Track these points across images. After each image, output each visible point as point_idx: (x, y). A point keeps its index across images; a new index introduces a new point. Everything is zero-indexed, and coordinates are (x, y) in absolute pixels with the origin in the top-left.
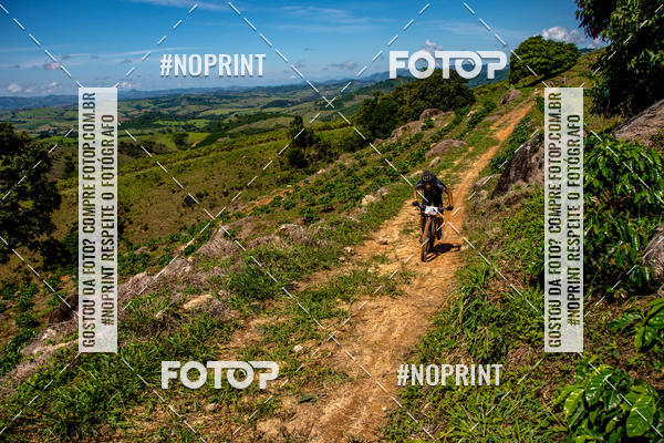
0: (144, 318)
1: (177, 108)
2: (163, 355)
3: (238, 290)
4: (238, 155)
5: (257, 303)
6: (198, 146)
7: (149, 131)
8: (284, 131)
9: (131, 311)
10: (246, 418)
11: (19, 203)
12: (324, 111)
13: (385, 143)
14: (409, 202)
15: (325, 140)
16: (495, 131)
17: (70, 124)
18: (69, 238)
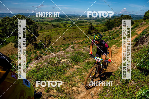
0: (53, 62)
1: (65, 18)
2: (56, 70)
3: (73, 60)
4: (77, 30)
5: (76, 63)
6: (68, 27)
7: (59, 22)
8: (88, 26)
9: (50, 60)
10: (70, 86)
11: (31, 35)
12: (97, 22)
13: (110, 31)
14: (113, 46)
15: (97, 29)
16: (137, 31)
17: (43, 20)
18: (39, 43)
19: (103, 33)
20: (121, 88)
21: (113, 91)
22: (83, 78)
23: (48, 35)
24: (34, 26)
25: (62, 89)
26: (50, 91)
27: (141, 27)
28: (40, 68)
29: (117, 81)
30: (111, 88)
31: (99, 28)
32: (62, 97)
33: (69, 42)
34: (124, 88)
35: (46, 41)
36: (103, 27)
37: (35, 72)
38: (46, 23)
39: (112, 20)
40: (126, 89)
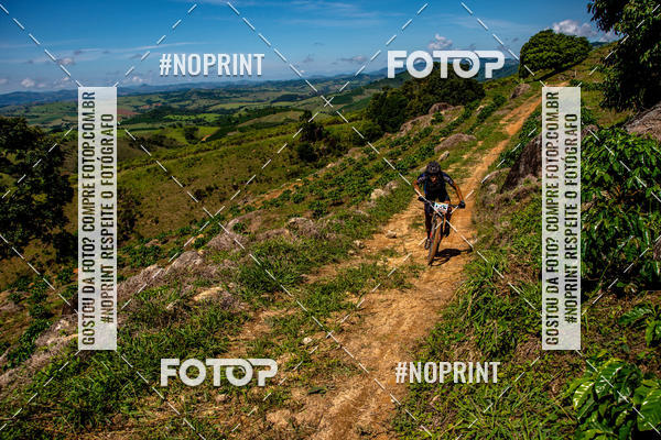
0: (155, 310)
1: (187, 102)
2: (174, 346)
3: (247, 283)
4: (248, 149)
5: (266, 295)
6: (208, 139)
7: (160, 125)
8: (293, 125)
9: (142, 303)
10: (256, 409)
11: (33, 196)
13: (394, 137)
15: (335, 133)
16: (505, 125)
19: (364, 148)
22: (307, 360)
27: (517, 107)
29: (466, 346)
31: (344, 130)
36: (363, 122)
39: (396, 88)
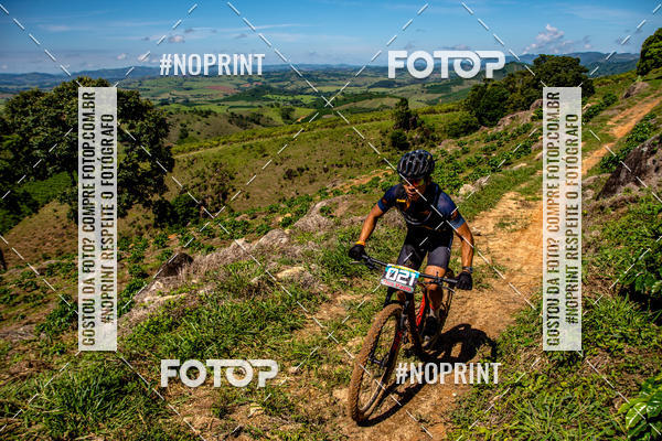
0: (241, 282)
1: (286, 83)
2: (256, 317)
3: (329, 266)
4: (342, 132)
5: (345, 280)
6: (303, 121)
7: (259, 103)
8: (389, 113)
9: (230, 274)
10: (324, 384)
11: (139, 163)
12: (429, 95)
13: (491, 132)
14: (508, 195)
15: (430, 123)
16: (612, 126)
17: (187, 94)
18: (178, 199)
19: (459, 140)
20: (549, 387)
21: (513, 397)
23: (213, 160)
24: (152, 125)
25: (286, 401)
26: (233, 411)
27: (629, 107)
28: (184, 310)
29: (533, 352)
30: (505, 388)
31: (440, 120)
32: (288, 434)
33: (310, 190)
34: (563, 384)
35: (206, 188)
36: (459, 114)
37: (165, 327)
38: (204, 108)
39: (498, 80)
40: (572, 387)
